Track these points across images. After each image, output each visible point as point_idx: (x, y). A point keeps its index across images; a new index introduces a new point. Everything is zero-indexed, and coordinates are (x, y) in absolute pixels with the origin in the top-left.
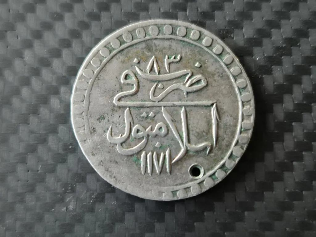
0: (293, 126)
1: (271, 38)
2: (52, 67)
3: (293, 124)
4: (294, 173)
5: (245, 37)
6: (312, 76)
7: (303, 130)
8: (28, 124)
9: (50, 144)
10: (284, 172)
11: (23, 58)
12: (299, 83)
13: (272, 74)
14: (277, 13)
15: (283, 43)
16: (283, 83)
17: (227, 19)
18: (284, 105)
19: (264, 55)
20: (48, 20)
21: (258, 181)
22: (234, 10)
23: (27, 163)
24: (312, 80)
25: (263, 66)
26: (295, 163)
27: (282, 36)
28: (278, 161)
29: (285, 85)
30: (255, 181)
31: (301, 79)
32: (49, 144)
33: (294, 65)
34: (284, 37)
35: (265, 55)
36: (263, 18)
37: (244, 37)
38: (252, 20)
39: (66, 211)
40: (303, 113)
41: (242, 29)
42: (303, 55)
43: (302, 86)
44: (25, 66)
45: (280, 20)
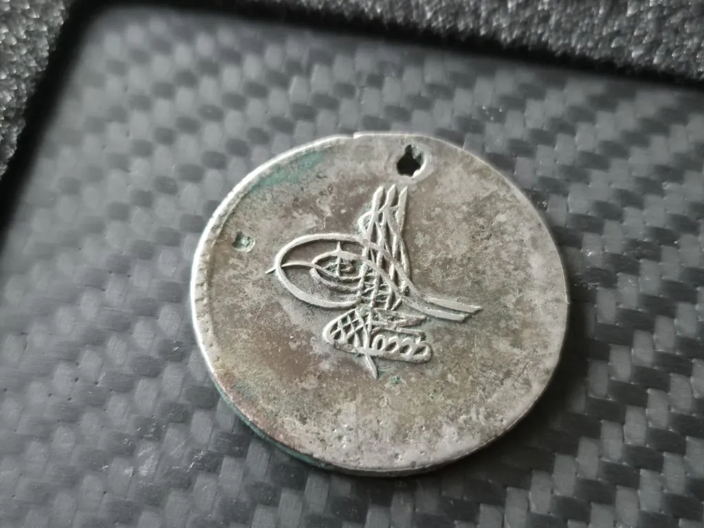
0: (647, 394)
1: (622, 222)
2: (179, 197)
3: (649, 391)
4: (639, 492)
5: (571, 211)
6: (697, 307)
7: (669, 408)
8: (104, 290)
9: (135, 335)
10: (618, 487)
11: (128, 171)
12: (671, 314)
13: (616, 288)
14: (639, 180)
15: (645, 236)
16: (637, 308)
17: (539, 174)
18: (633, 351)
19: (603, 250)
20: (195, 115)
21: (558, 494)
22: (555, 161)
23: (77, 364)
24: (698, 313)
25: (599, 269)
26: (642, 472)
27: (645, 223)
28: (608, 461)
29: (639, 312)
30: (552, 492)
31: (675, 308)
32: (133, 335)
33: (664, 278)
34: (648, 224)
35: (606, 251)
36: (610, 184)
37: (568, 210)
38: (588, 183)
39: (133, 475)
40: (671, 375)
41: (566, 195)
42: (682, 265)
43: (676, 321)
44: (128, 185)
45: (644, 194)
